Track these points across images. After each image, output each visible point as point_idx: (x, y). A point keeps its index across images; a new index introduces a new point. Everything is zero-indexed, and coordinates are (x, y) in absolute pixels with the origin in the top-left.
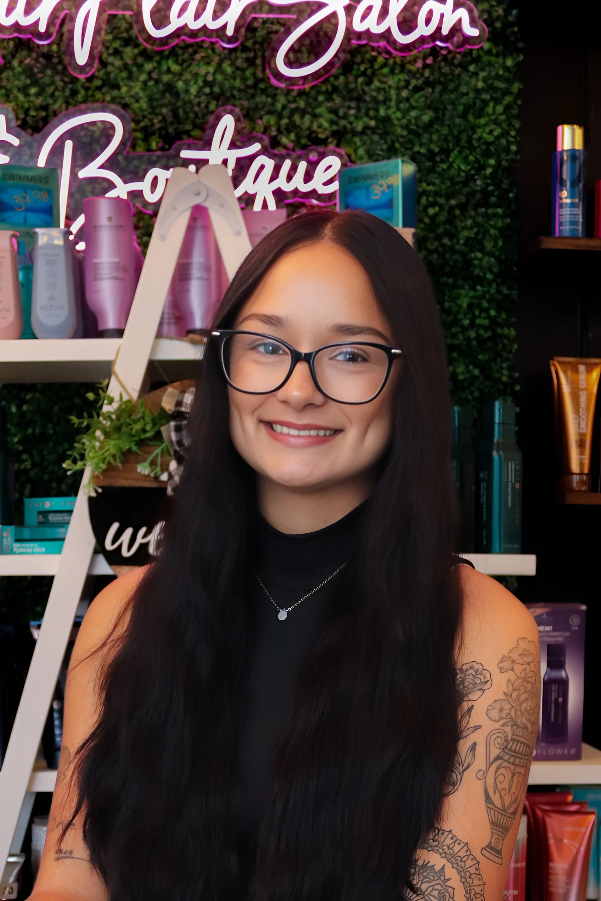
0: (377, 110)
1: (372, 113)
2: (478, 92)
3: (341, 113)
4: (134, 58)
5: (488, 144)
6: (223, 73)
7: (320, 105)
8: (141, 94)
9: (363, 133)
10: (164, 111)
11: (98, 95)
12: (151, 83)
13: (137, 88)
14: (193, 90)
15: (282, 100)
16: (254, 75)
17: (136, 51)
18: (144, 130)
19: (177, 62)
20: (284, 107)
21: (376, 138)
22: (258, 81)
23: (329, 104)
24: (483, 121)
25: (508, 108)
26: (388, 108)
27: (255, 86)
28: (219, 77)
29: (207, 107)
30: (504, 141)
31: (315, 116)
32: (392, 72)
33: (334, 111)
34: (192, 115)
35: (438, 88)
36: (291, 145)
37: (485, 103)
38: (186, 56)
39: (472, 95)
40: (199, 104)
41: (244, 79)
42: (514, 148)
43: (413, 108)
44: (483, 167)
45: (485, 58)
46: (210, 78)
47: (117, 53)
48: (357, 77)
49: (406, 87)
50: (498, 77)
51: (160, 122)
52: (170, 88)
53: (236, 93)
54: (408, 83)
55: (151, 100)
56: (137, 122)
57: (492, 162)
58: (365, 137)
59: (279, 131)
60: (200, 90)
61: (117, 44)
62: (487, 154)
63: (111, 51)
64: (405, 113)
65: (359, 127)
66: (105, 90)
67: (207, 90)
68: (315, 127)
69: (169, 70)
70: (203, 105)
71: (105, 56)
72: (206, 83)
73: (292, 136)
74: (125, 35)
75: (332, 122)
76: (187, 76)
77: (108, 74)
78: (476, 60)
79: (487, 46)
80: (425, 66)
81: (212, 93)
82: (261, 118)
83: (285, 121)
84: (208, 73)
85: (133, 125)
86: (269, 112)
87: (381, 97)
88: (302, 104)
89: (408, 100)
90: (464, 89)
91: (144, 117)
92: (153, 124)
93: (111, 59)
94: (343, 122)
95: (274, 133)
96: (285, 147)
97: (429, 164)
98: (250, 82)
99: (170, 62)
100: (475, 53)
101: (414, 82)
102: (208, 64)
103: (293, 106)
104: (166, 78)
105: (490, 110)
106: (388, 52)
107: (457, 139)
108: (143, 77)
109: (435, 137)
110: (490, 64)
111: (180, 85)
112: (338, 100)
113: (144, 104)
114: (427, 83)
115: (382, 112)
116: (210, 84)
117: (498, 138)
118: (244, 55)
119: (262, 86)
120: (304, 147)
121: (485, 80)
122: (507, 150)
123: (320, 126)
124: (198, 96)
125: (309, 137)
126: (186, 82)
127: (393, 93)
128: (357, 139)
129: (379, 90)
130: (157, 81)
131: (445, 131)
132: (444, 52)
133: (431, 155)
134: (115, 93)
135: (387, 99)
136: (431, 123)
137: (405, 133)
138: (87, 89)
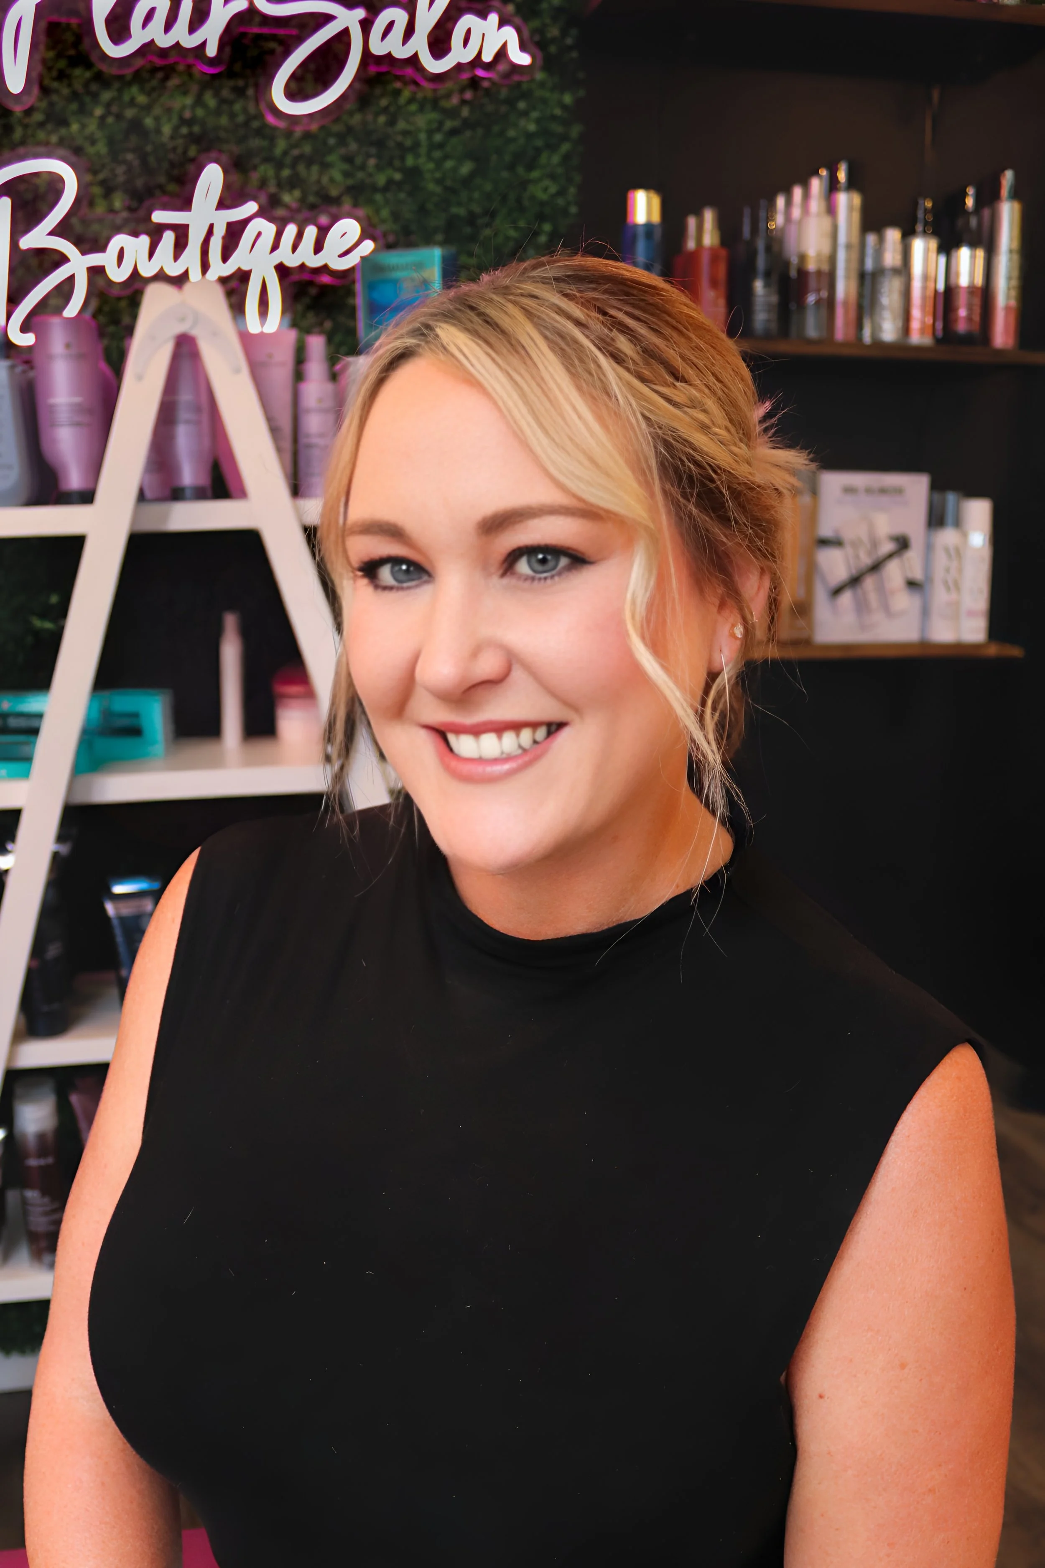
0: (403, 159)
1: (397, 163)
2: (530, 136)
3: (358, 161)
4: (86, 85)
5: (542, 204)
6: (204, 106)
7: (330, 150)
8: (99, 135)
9: (385, 189)
10: (130, 157)
11: (41, 135)
12: (110, 120)
13: (92, 127)
14: (167, 130)
15: (281, 145)
16: (245, 110)
17: (88, 74)
18: (103, 183)
19: (142, 90)
20: (285, 153)
21: (402, 196)
22: (250, 119)
23: (343, 151)
24: (535, 174)
25: (566, 158)
26: (417, 156)
27: (246, 124)
28: (200, 112)
29: (185, 152)
30: (561, 201)
31: (325, 166)
32: (421, 109)
33: (348, 159)
34: (165, 165)
35: (480, 131)
36: (294, 205)
37: (538, 151)
38: (154, 83)
39: (522, 141)
40: (174, 149)
41: (232, 116)
42: (573, 210)
43: (446, 157)
44: (536, 234)
45: (539, 93)
46: (187, 114)
47: (62, 76)
48: (377, 114)
49: (439, 129)
50: (554, 118)
51: (125, 173)
52: (136, 126)
53: (222, 134)
54: (441, 124)
55: (111, 142)
56: (95, 173)
57: (547, 227)
58: (389, 195)
59: (279, 185)
60: (176, 129)
61: (62, 64)
62: (541, 217)
63: (54, 73)
64: (439, 163)
65: (381, 179)
66: (49, 127)
67: (184, 130)
68: (325, 180)
69: (132, 102)
70: (180, 151)
71: (47, 82)
72: (183, 121)
73: (297, 193)
74: (72, 52)
75: (347, 174)
76: (157, 110)
77: (51, 104)
78: (526, 95)
79: (540, 76)
80: (464, 102)
81: (191, 134)
82: (255, 168)
83: (286, 173)
84: (184, 108)
85: (88, 178)
86: (268, 160)
87: (408, 142)
88: (307, 149)
89: (441, 146)
90: (511, 133)
91: (103, 166)
92: (116, 176)
93: (55, 85)
94: (360, 175)
95: (272, 189)
96: (287, 207)
97: (468, 230)
98: (241, 119)
99: (134, 90)
100: (525, 86)
101: (449, 124)
102: (185, 93)
103: (296, 152)
104: (129, 113)
105: (543, 159)
106: (416, 83)
107: (504, 198)
108: (98, 112)
109: (476, 195)
110: (544, 101)
111: (149, 122)
112: (353, 146)
113: (102, 148)
114: (467, 124)
115: (410, 161)
116: (189, 123)
117: (554, 196)
118: (231, 83)
119: (255, 124)
120: (313, 207)
121: (538, 121)
122: (565, 212)
123: (332, 180)
124: (172, 138)
125: (317, 194)
126: (157, 119)
127: (423, 136)
128: (378, 197)
129: (405, 133)
130: (119, 117)
131: (488, 187)
132: (486, 84)
133: (472, 219)
134: (63, 131)
135: (417, 145)
136: (472, 175)
137: (438, 189)
138: (26, 126)
